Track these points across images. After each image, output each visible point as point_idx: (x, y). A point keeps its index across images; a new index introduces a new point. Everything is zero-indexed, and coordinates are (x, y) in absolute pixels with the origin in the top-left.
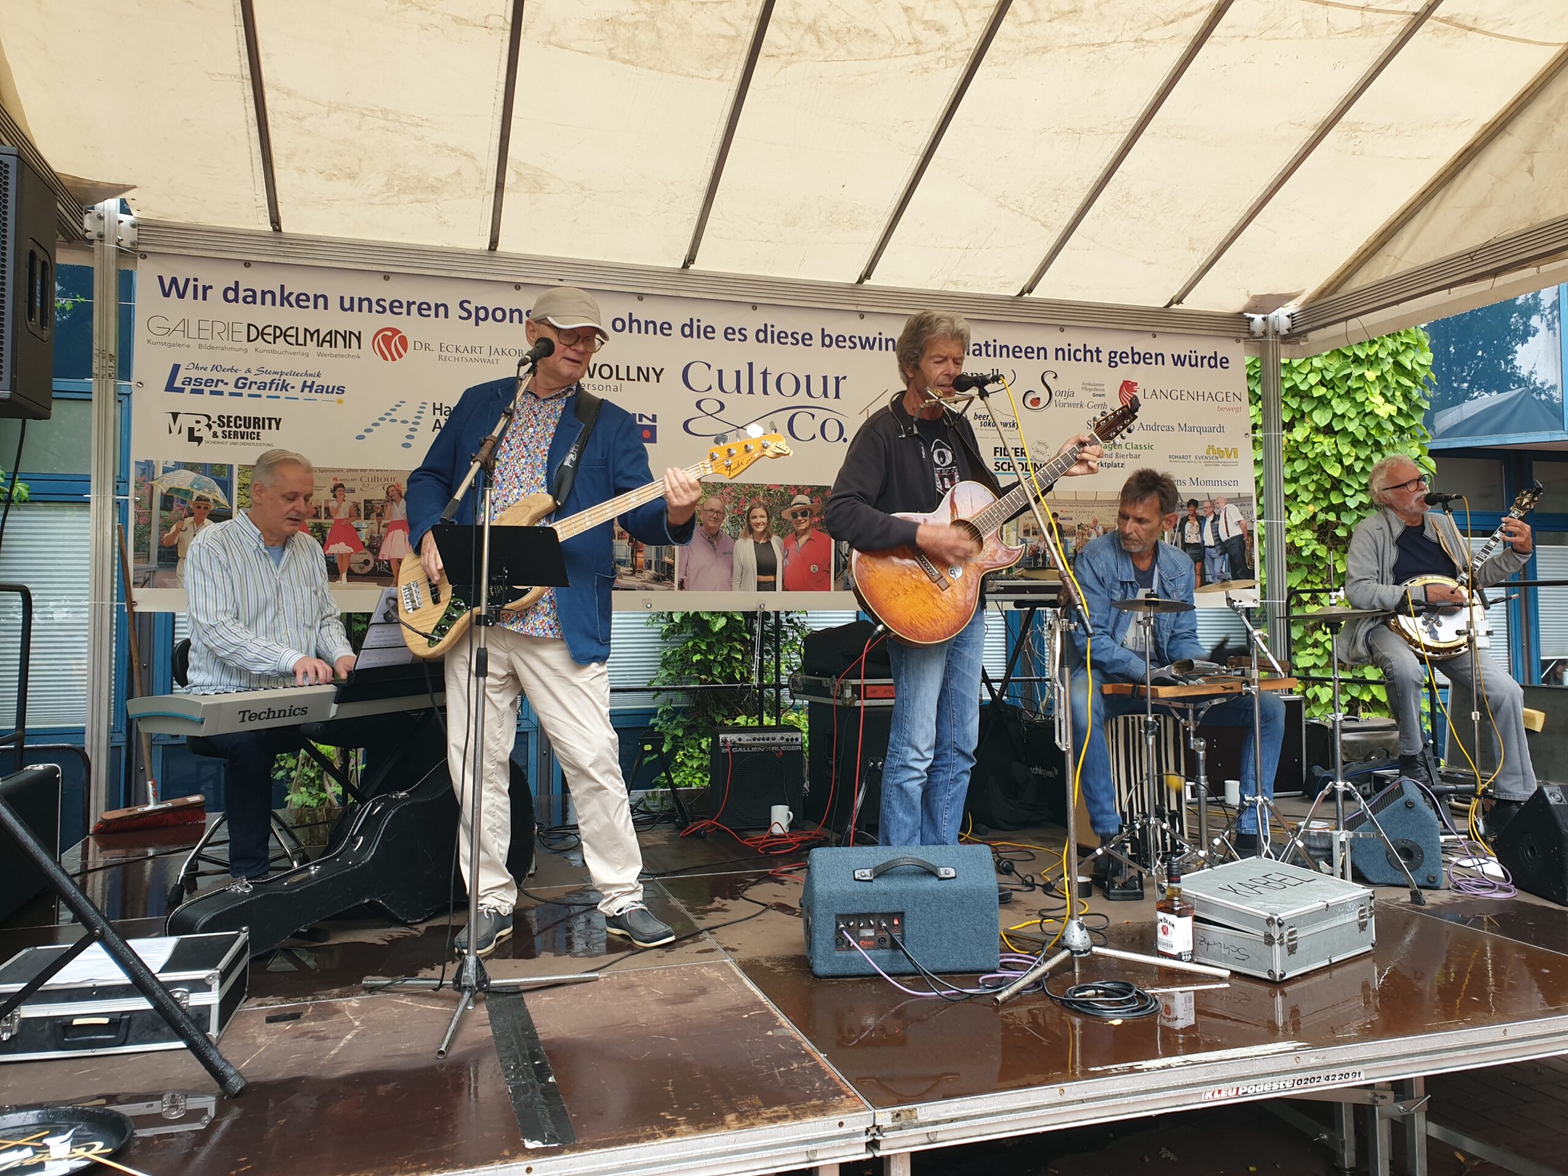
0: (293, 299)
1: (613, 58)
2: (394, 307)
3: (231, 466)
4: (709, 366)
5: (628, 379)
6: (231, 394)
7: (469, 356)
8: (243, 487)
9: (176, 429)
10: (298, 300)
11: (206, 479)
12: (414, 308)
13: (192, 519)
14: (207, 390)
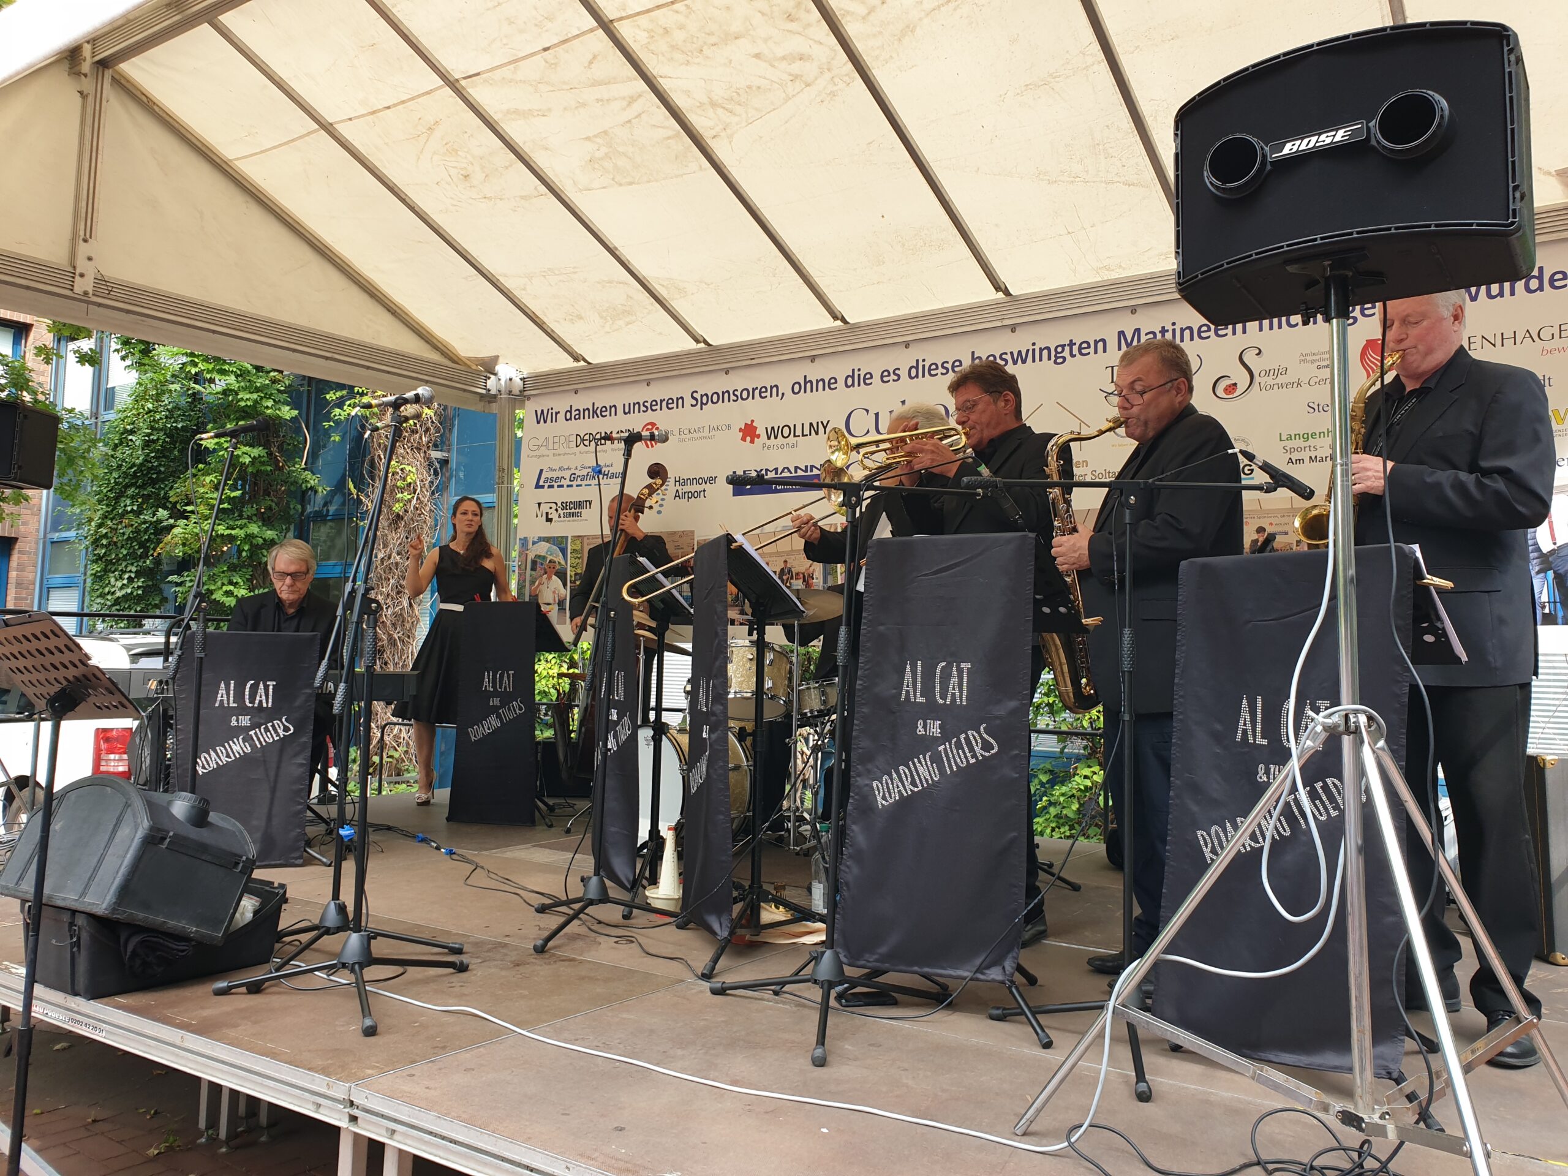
0: (598, 412)
1: (621, 185)
2: (652, 406)
3: (567, 537)
4: (867, 411)
5: (803, 435)
6: (568, 486)
7: (695, 435)
8: (574, 551)
9: (539, 515)
10: (601, 411)
11: (555, 547)
12: (664, 403)
13: (545, 576)
14: (556, 485)
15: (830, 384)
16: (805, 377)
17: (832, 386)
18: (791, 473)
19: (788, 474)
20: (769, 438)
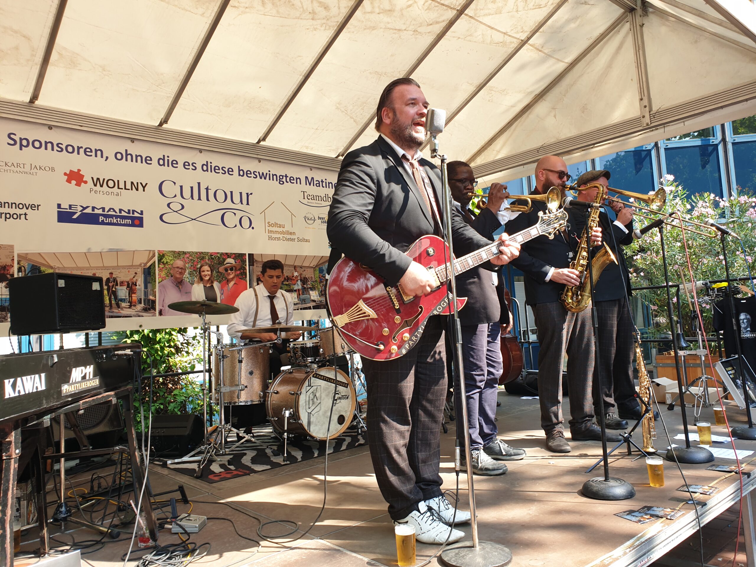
4: (175, 183)
5: (125, 189)
7: (15, 169)
15: (148, 160)
16: (126, 151)
17: (148, 162)
18: (116, 212)
19: (114, 213)
20: (95, 185)
